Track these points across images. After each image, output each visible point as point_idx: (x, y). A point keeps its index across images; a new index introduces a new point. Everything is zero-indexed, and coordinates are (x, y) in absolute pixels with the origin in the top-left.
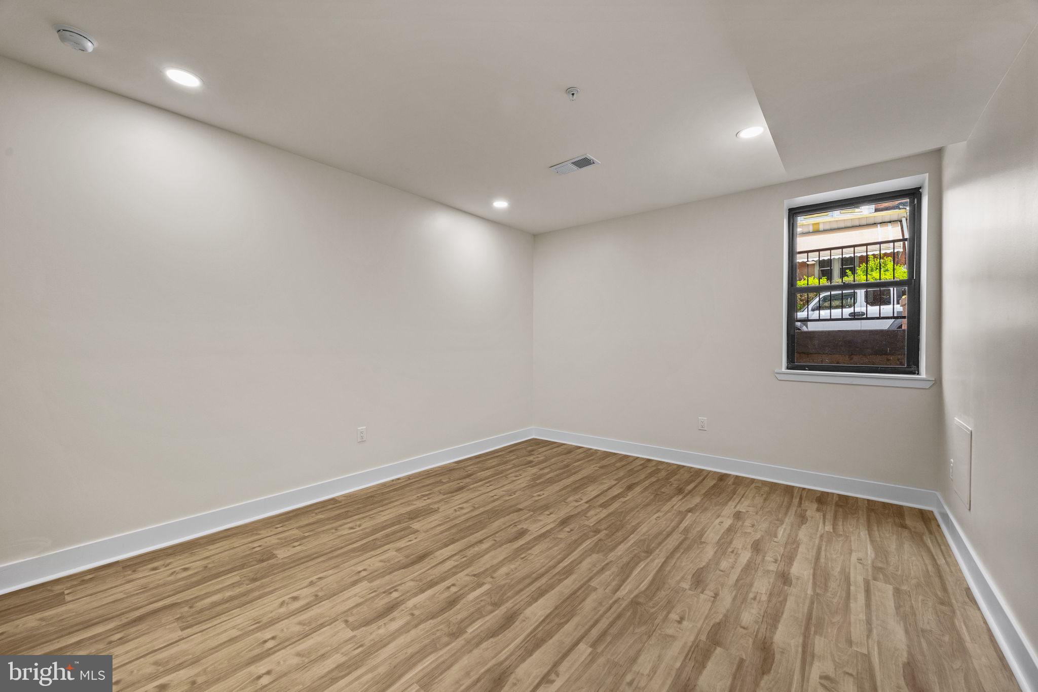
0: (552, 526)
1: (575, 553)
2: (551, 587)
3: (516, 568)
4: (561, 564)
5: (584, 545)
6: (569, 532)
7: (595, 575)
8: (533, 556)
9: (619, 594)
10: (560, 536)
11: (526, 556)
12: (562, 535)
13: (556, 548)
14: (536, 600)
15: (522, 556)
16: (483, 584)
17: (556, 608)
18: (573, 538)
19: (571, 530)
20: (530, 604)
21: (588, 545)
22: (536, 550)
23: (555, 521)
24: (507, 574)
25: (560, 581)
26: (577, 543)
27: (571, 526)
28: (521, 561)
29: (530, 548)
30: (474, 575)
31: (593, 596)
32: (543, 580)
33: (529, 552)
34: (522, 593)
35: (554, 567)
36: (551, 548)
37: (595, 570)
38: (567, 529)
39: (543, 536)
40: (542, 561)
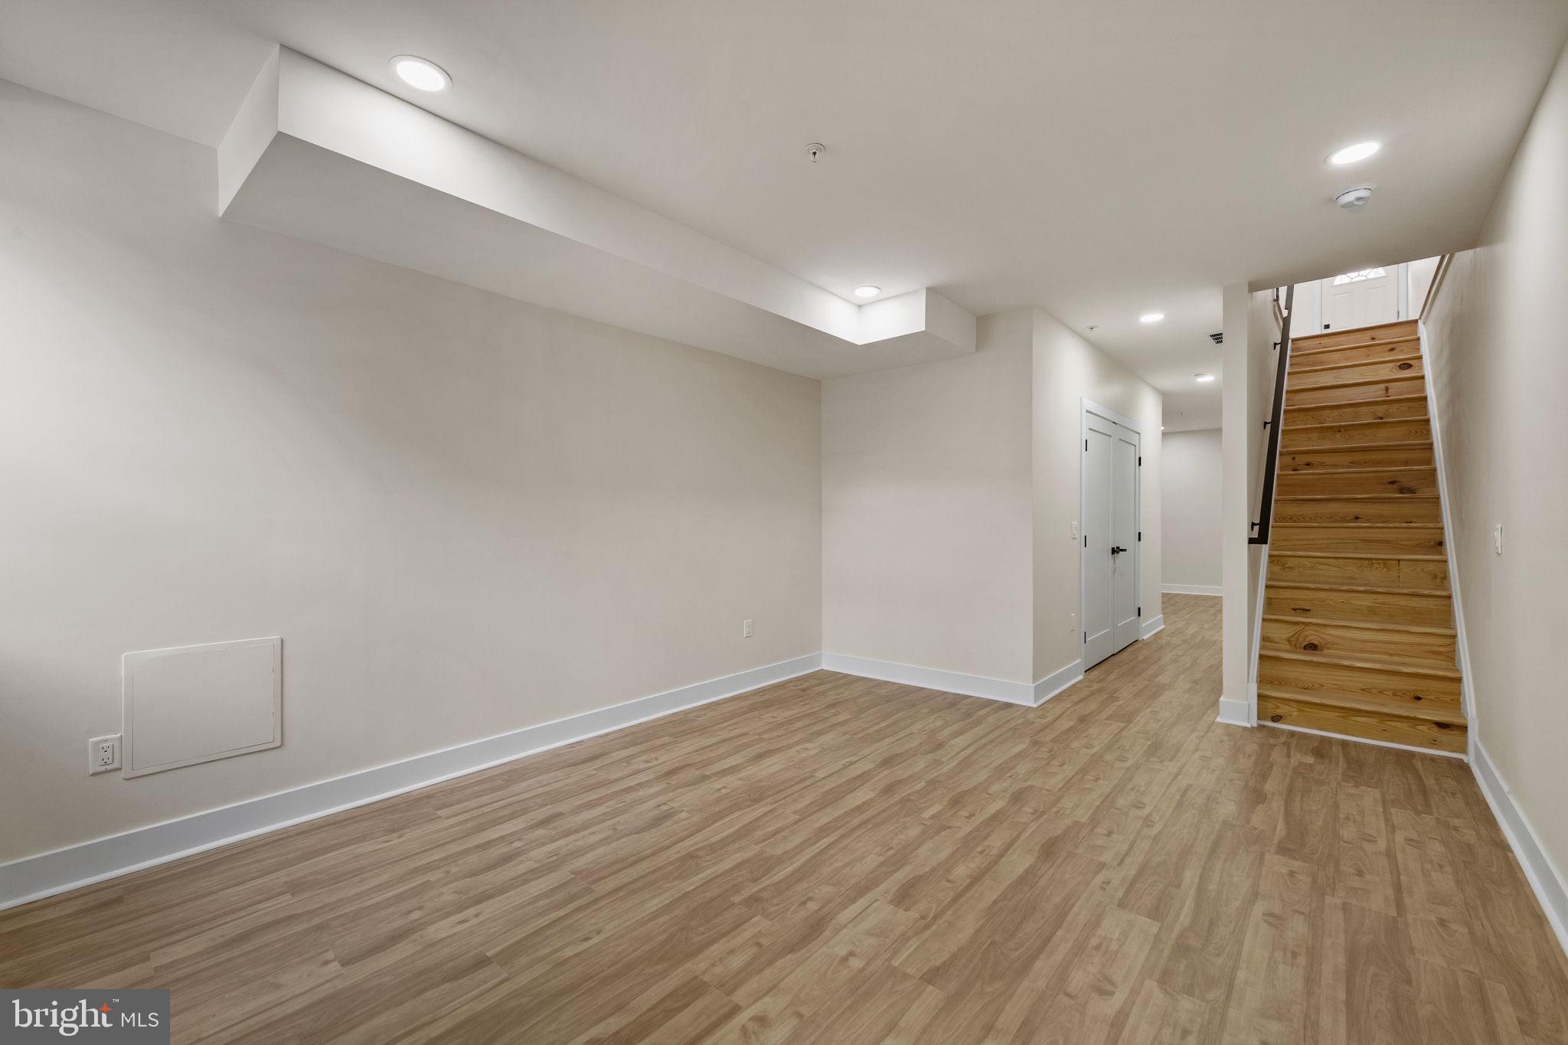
0: (844, 916)
1: (808, 857)
2: (847, 814)
3: (896, 834)
4: (833, 839)
5: (789, 870)
6: (810, 899)
7: (788, 827)
8: (874, 852)
9: (770, 808)
10: (829, 889)
11: (886, 851)
12: (827, 890)
13: (839, 864)
14: (864, 804)
15: (891, 852)
16: (933, 817)
17: (843, 797)
18: (805, 885)
19: (804, 903)
20: (871, 800)
21: (782, 871)
22: (871, 862)
23: (838, 930)
24: (905, 828)
25: (835, 820)
26: (800, 875)
27: (803, 914)
28: (891, 845)
29: (881, 864)
30: (948, 827)
31: (799, 806)
32: (856, 821)
33: (881, 859)
34: (881, 809)
35: (842, 837)
36: (846, 865)
37: (786, 833)
38: (812, 906)
39: (862, 890)
40: (861, 844)
